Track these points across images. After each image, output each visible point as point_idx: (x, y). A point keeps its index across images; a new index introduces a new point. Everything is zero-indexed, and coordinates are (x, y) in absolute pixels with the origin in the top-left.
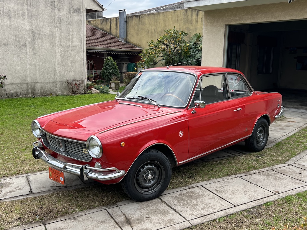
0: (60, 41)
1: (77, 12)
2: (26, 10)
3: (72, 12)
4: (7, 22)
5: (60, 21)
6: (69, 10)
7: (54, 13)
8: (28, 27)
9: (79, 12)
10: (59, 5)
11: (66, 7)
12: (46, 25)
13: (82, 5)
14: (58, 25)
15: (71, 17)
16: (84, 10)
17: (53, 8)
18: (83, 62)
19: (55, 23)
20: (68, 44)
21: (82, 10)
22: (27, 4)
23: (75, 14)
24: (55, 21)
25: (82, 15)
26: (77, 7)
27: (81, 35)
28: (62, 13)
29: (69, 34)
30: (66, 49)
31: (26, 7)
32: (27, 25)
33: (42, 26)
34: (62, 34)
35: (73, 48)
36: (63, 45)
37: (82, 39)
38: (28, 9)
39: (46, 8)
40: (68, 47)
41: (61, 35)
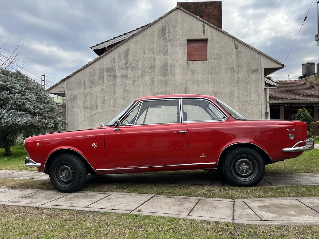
0: (239, 98)
1: (255, 72)
2: (210, 78)
3: (250, 73)
4: (196, 88)
5: (239, 81)
6: (247, 72)
7: (233, 76)
8: (211, 90)
9: (257, 72)
10: (238, 69)
11: (244, 70)
12: (226, 86)
13: (260, 65)
14: (237, 85)
15: (249, 77)
16: (262, 69)
17: (233, 72)
18: (260, 113)
19: (234, 84)
20: (246, 99)
21: (260, 70)
22: (211, 73)
23: (253, 74)
24: (234, 82)
25: (260, 73)
26: (255, 68)
27: (259, 91)
28: (240, 75)
29: (247, 91)
30: (244, 103)
31: (210, 76)
32: (210, 88)
33: (223, 88)
34: (241, 92)
35: (250, 102)
36: (240, 101)
37: (260, 94)
38: (211, 77)
39: (226, 73)
40: (246, 102)
41: (239, 93)
